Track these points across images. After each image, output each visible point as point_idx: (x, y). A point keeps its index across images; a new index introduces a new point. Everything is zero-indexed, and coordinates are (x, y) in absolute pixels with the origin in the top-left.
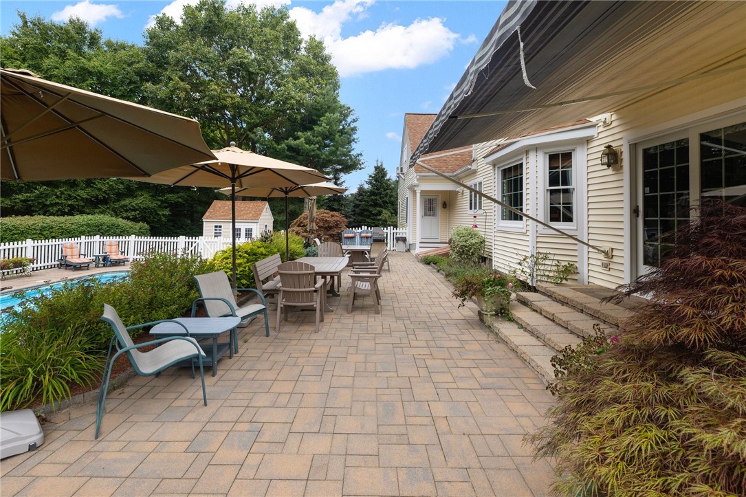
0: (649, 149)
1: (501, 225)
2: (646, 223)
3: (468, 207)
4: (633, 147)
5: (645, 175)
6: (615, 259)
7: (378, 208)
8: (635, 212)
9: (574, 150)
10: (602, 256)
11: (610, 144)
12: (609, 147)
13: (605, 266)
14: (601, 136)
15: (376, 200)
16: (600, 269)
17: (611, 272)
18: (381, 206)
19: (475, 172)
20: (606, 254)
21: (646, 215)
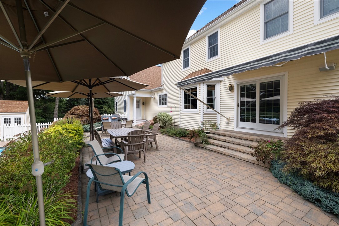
0: (242, 86)
1: (184, 111)
2: (241, 109)
3: (158, 104)
4: (238, 85)
5: (241, 94)
6: (231, 121)
7: (101, 105)
8: (238, 105)
9: (216, 84)
10: (226, 120)
11: (230, 83)
12: (230, 84)
13: (227, 123)
14: (226, 80)
15: (99, 101)
16: (225, 124)
17: (229, 125)
18: (101, 104)
19: (162, 90)
20: (228, 119)
21: (241, 107)
